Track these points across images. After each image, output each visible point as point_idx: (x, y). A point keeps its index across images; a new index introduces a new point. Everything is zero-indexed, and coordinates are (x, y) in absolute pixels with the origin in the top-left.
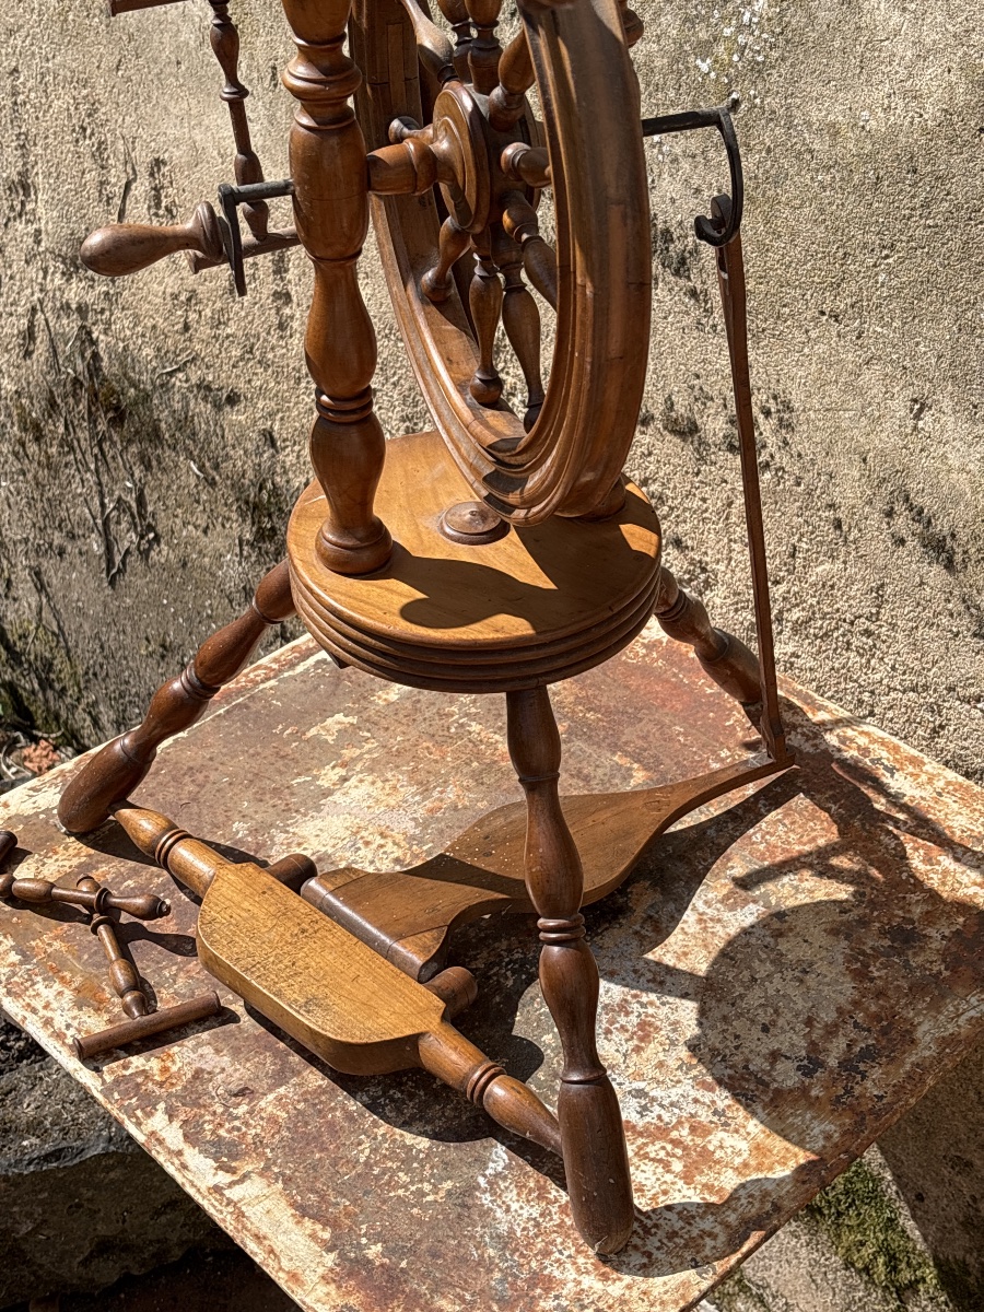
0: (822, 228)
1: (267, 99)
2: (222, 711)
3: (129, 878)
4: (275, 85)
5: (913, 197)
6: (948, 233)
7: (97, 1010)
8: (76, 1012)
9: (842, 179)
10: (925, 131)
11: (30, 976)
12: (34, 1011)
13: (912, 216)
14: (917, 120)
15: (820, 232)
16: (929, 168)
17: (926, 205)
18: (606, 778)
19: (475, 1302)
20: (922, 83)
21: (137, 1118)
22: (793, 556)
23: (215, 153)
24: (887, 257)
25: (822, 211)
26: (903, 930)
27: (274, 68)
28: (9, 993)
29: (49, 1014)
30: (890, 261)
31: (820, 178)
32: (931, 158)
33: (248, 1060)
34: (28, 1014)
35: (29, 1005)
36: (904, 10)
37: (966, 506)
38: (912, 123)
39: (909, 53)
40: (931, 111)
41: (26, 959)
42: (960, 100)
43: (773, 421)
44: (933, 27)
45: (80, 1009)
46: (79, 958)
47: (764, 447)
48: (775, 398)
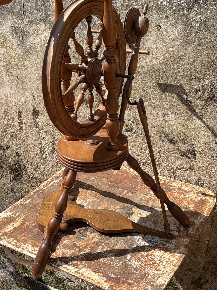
0: (142, 85)
1: (16, 83)
2: (38, 194)
3: (33, 224)
4: (18, 80)
5: (159, 76)
6: (167, 81)
7: (37, 247)
8: (33, 248)
9: (145, 76)
10: (160, 64)
11: (20, 243)
12: (24, 249)
13: (159, 80)
14: (158, 62)
15: (141, 86)
16: (162, 70)
17: (162, 77)
18: (119, 193)
19: (136, 280)
20: (159, 56)
21: (54, 263)
22: (141, 149)
23: (3, 96)
24: (155, 88)
25: (141, 82)
26: (185, 207)
27: (18, 77)
28: (17, 247)
29: (27, 249)
30: (156, 89)
31: (140, 76)
32: (162, 68)
33: (72, 249)
34: (23, 250)
35: (22, 248)
36: (154, 43)
37: (176, 131)
38: (158, 63)
39: (156, 51)
40: (161, 60)
41: (18, 241)
42: (167, 57)
43: (135, 124)
44: (160, 45)
45: (33, 247)
46: (29, 239)
47: (134, 129)
48: (135, 119)
